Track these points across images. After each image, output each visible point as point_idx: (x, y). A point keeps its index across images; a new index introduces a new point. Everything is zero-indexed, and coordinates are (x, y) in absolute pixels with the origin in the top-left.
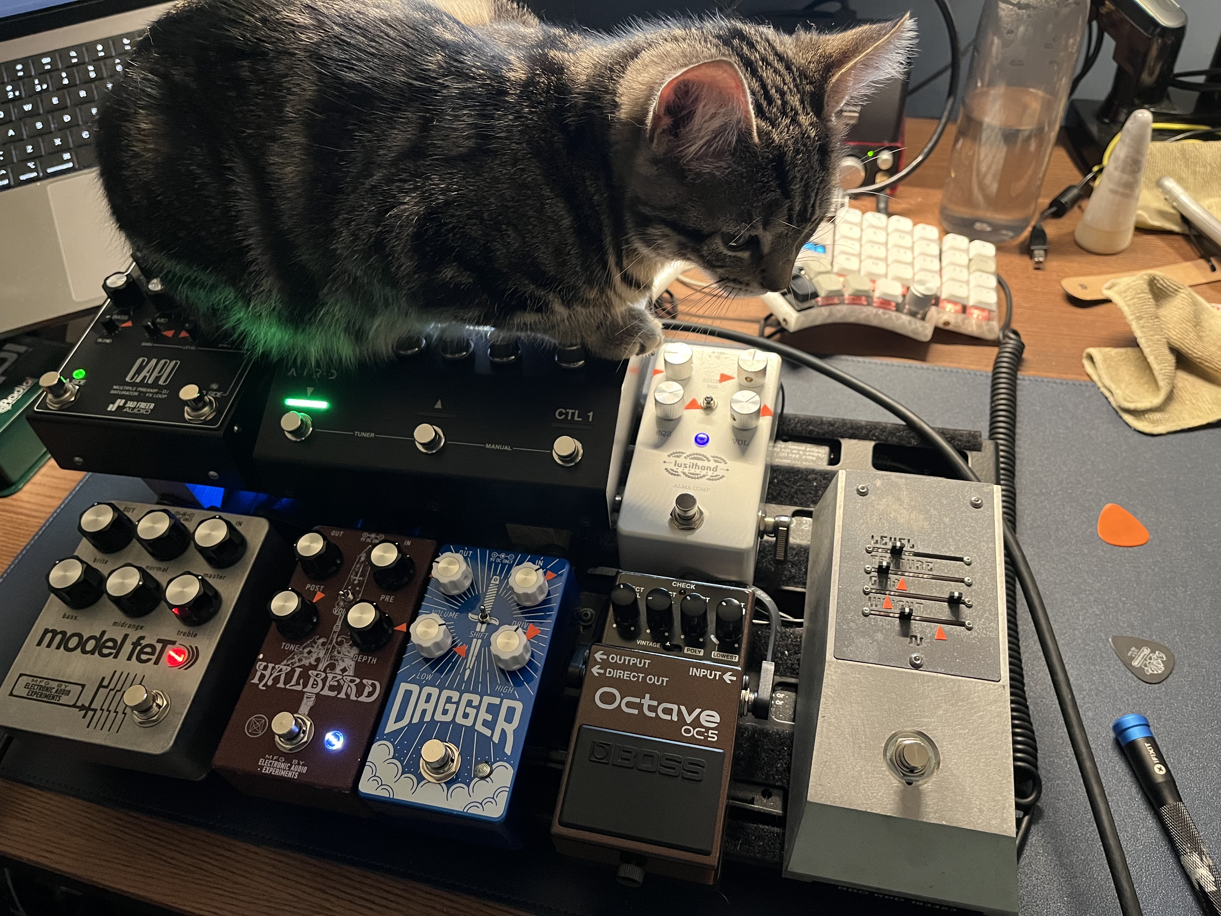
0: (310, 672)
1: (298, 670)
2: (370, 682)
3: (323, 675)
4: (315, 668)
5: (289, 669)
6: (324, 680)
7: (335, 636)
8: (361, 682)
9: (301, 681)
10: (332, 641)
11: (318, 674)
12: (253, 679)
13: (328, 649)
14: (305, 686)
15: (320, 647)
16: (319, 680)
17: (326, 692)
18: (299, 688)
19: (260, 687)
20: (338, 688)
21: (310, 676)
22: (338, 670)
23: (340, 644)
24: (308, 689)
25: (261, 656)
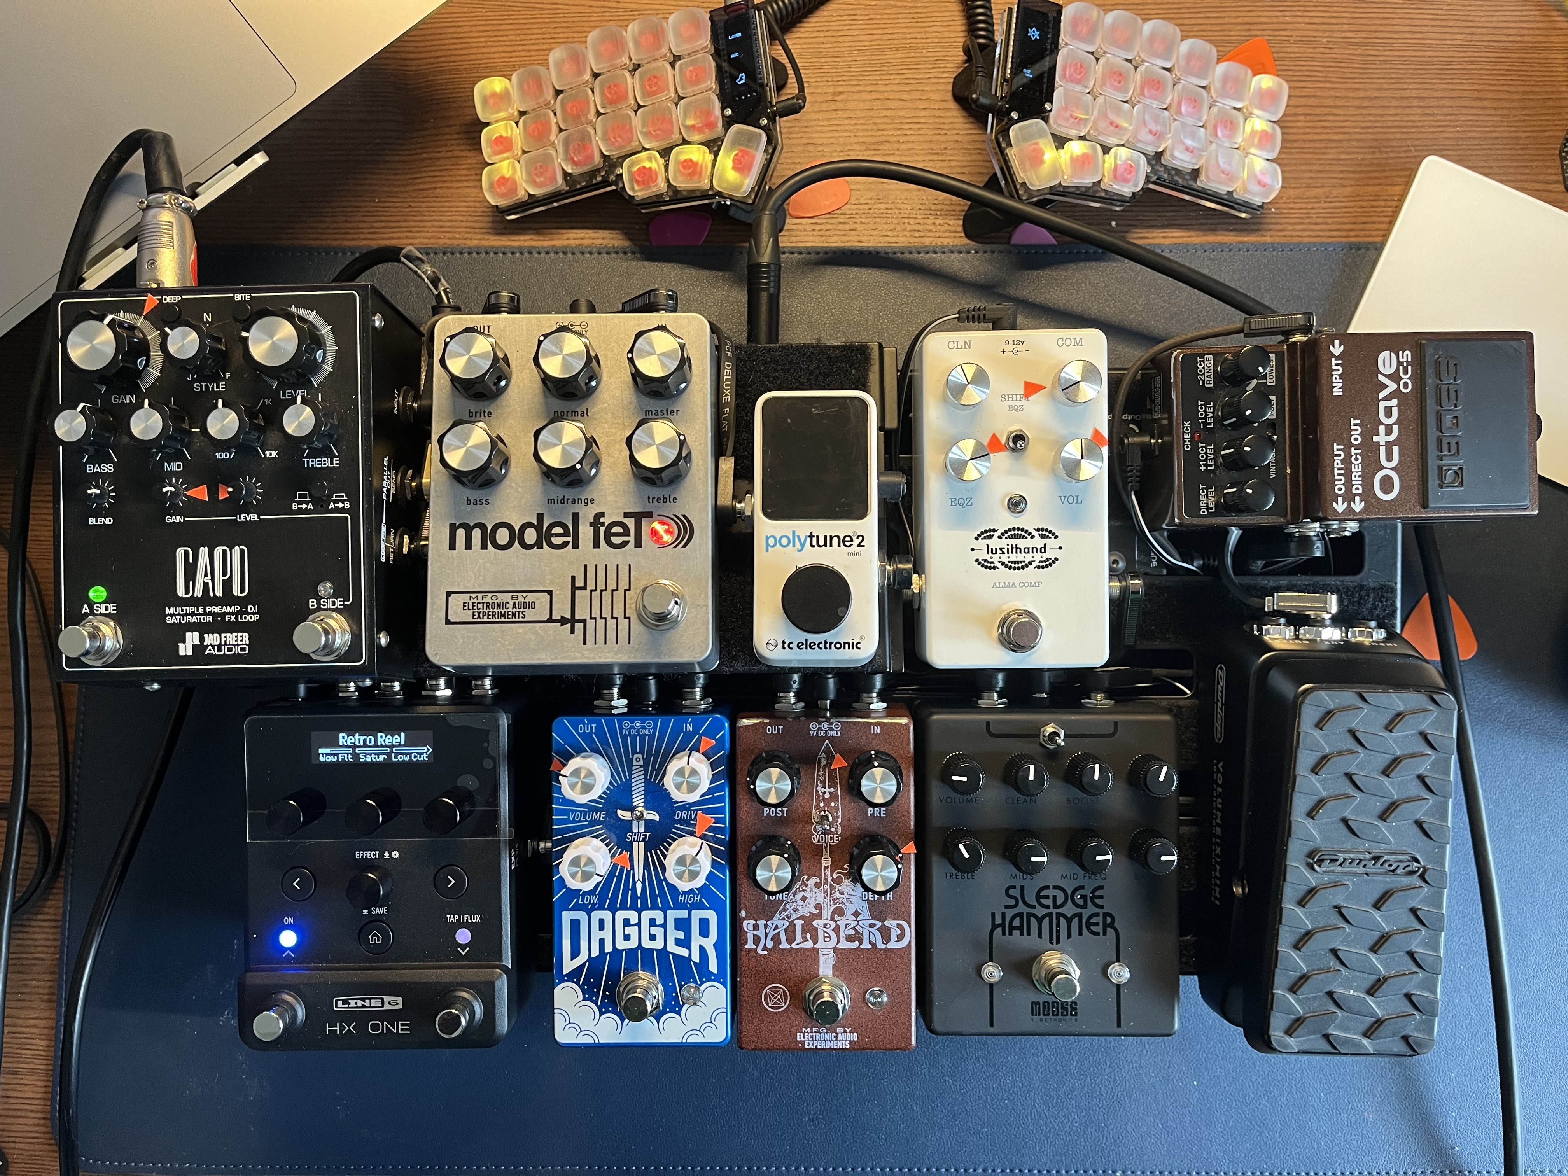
0: (815, 923)
1: (799, 924)
2: (895, 923)
3: (833, 925)
4: (818, 917)
5: (787, 924)
6: (837, 930)
7: (828, 872)
8: (883, 925)
9: (808, 936)
10: (826, 879)
11: (825, 925)
12: (746, 943)
13: (825, 892)
14: (815, 942)
15: (815, 890)
16: (829, 931)
17: (844, 945)
18: (809, 945)
19: (759, 951)
20: (857, 937)
21: (816, 929)
22: (849, 915)
23: (838, 881)
24: (820, 944)
25: (743, 914)
